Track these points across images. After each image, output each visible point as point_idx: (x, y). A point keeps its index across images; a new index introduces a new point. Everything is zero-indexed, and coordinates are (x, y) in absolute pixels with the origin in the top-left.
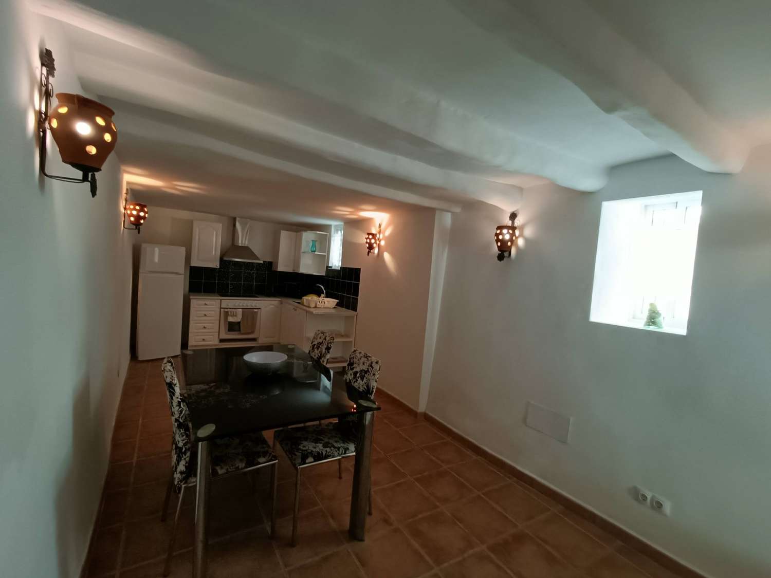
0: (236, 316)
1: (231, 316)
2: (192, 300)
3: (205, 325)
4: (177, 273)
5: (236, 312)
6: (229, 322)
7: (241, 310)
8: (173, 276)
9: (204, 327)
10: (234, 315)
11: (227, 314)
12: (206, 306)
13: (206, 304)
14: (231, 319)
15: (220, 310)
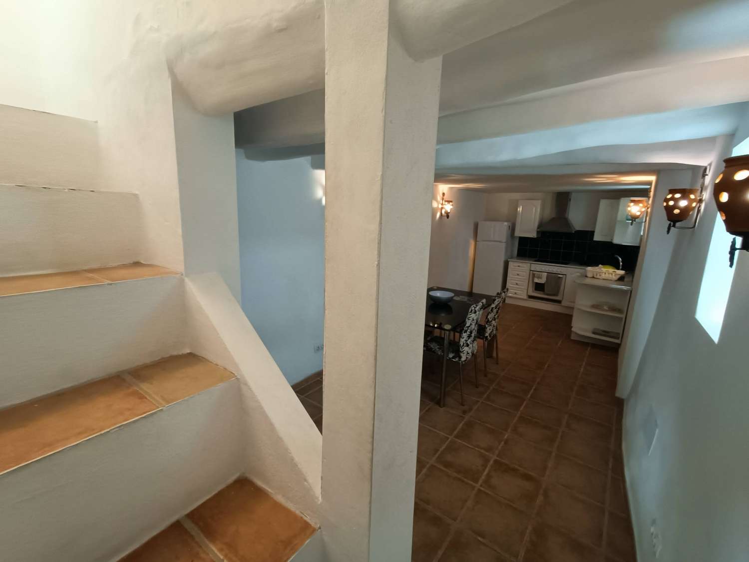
0: (541, 278)
1: (537, 277)
2: (510, 263)
3: (518, 282)
4: (500, 242)
5: (541, 275)
6: (536, 283)
7: (546, 274)
8: (499, 243)
9: (517, 284)
10: (539, 277)
11: (534, 275)
12: (519, 268)
13: (519, 266)
14: (536, 280)
15: (530, 273)
